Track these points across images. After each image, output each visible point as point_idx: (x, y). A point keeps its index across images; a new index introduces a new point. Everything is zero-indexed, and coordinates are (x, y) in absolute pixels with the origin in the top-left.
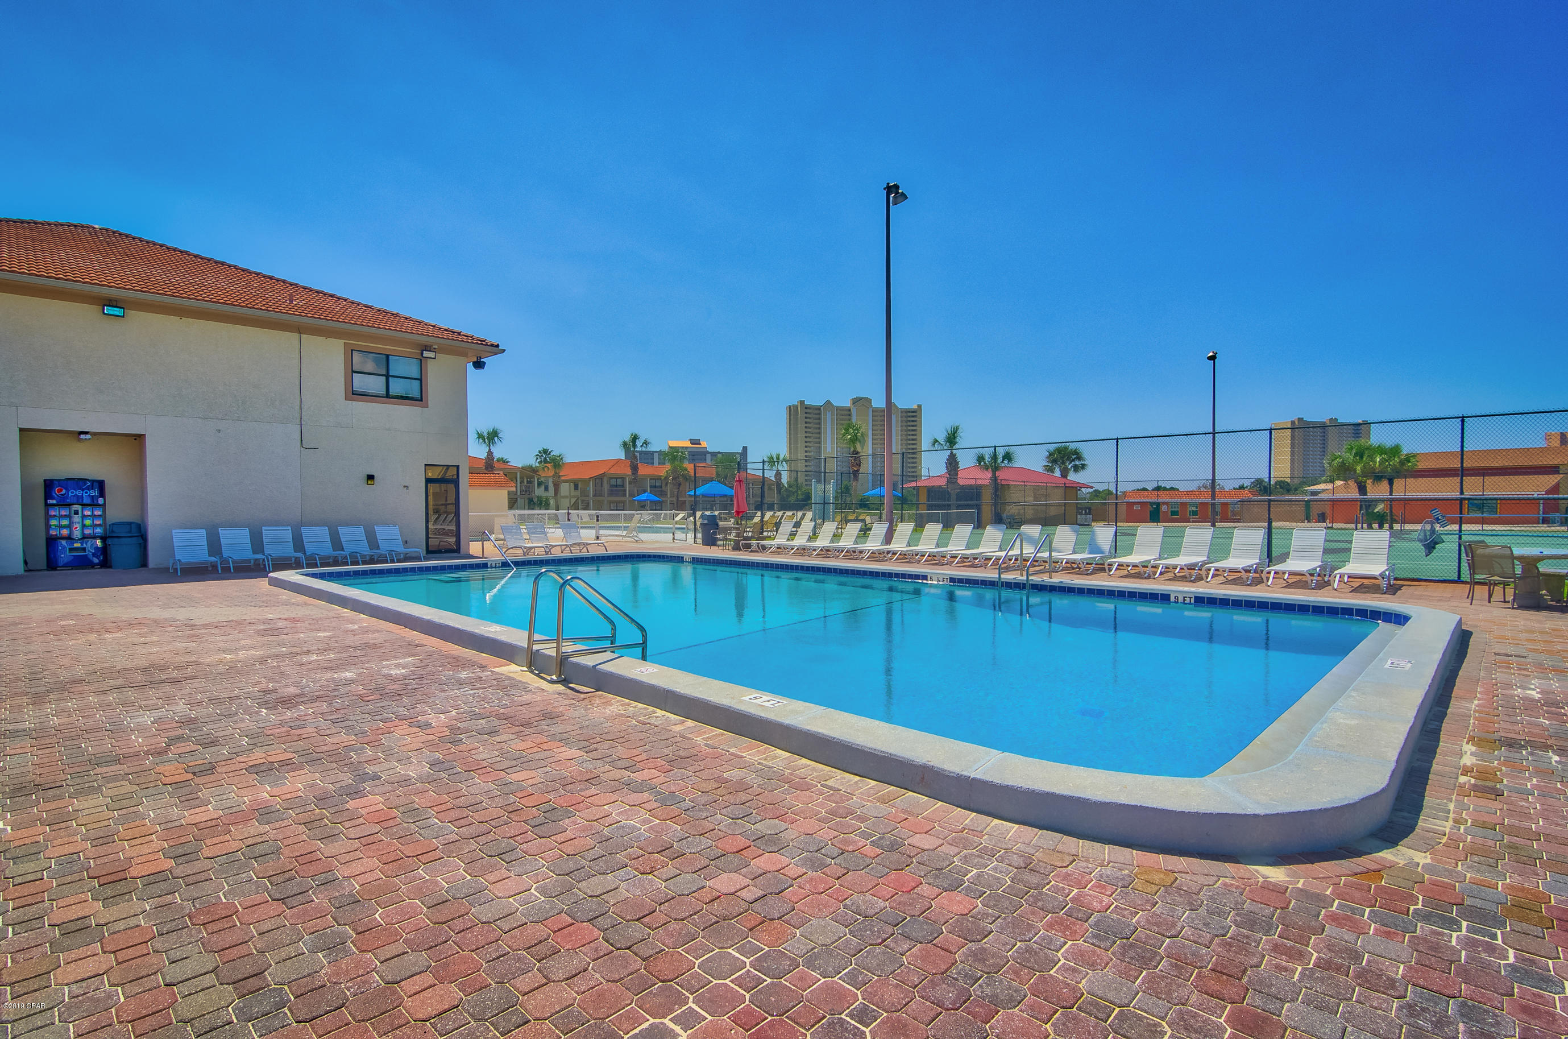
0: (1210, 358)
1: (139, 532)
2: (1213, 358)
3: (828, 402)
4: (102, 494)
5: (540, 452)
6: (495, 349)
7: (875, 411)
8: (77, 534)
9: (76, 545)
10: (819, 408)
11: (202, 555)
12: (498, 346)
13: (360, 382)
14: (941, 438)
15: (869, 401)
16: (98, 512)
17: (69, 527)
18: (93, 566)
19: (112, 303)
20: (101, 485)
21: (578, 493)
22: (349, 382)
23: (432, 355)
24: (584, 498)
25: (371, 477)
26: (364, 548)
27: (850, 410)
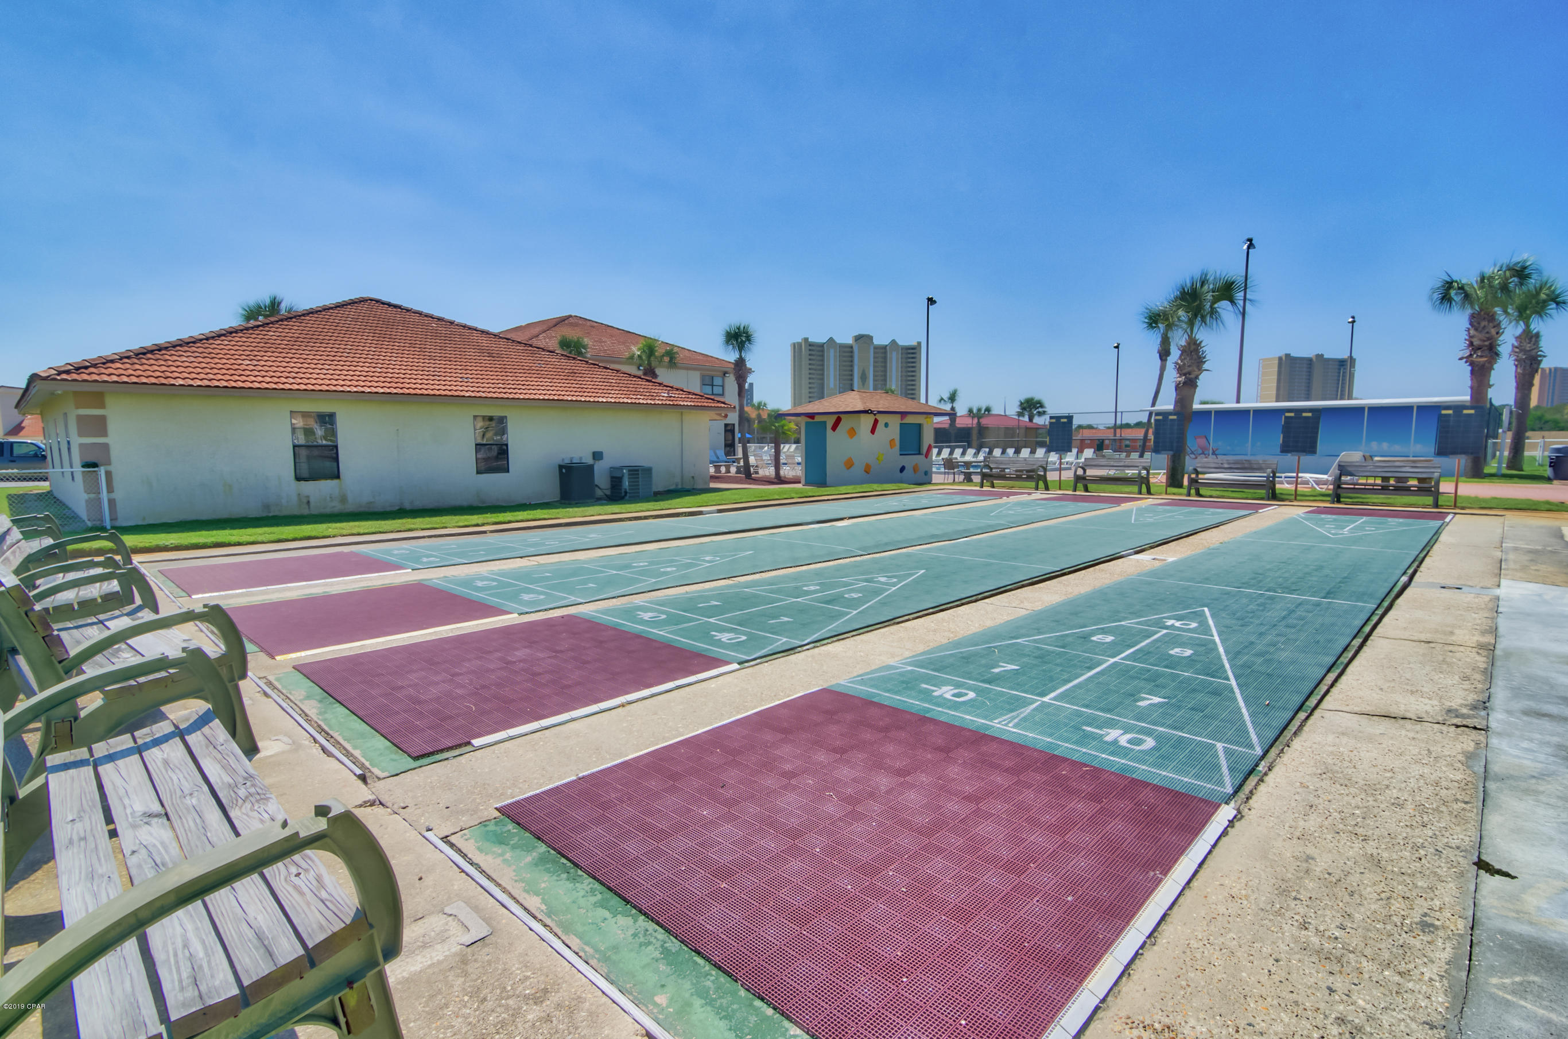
0: (1115, 347)
3: (831, 340)
7: (876, 348)
10: (822, 345)
14: (946, 396)
15: (871, 338)
27: (852, 347)
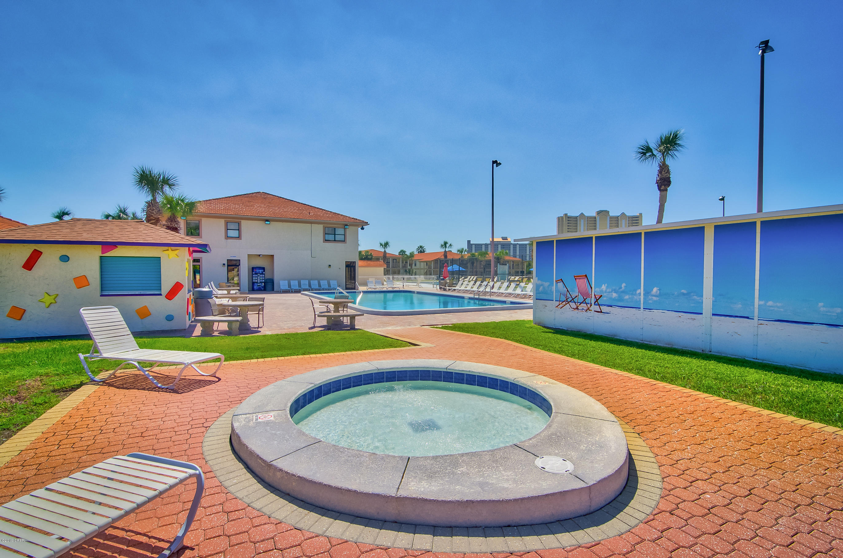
0: (720, 200)
1: (272, 281)
2: (723, 199)
3: (582, 214)
4: (264, 271)
5: (419, 247)
6: (367, 224)
7: (611, 218)
8: (259, 282)
9: (259, 284)
10: (576, 217)
11: (287, 288)
12: (367, 223)
13: (327, 237)
15: (607, 212)
16: (263, 276)
17: (257, 279)
18: (262, 290)
19: (267, 221)
20: (264, 269)
21: (427, 267)
22: (324, 237)
23: (348, 227)
24: (430, 269)
25: (330, 266)
26: (327, 287)
27: (595, 218)
